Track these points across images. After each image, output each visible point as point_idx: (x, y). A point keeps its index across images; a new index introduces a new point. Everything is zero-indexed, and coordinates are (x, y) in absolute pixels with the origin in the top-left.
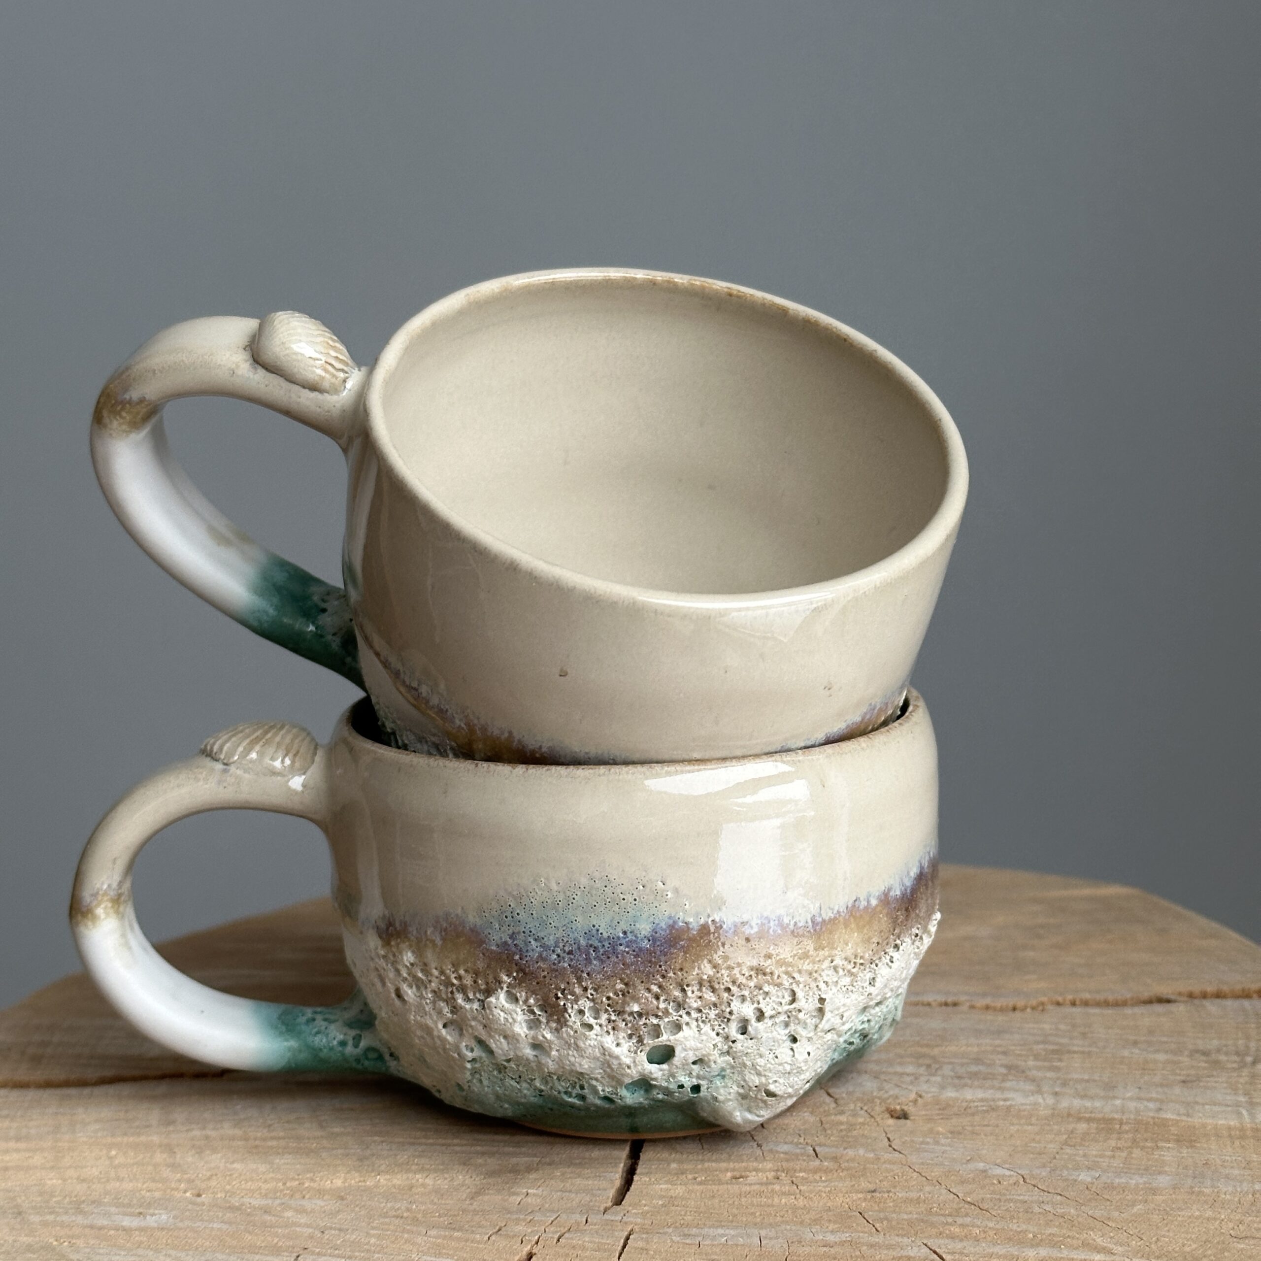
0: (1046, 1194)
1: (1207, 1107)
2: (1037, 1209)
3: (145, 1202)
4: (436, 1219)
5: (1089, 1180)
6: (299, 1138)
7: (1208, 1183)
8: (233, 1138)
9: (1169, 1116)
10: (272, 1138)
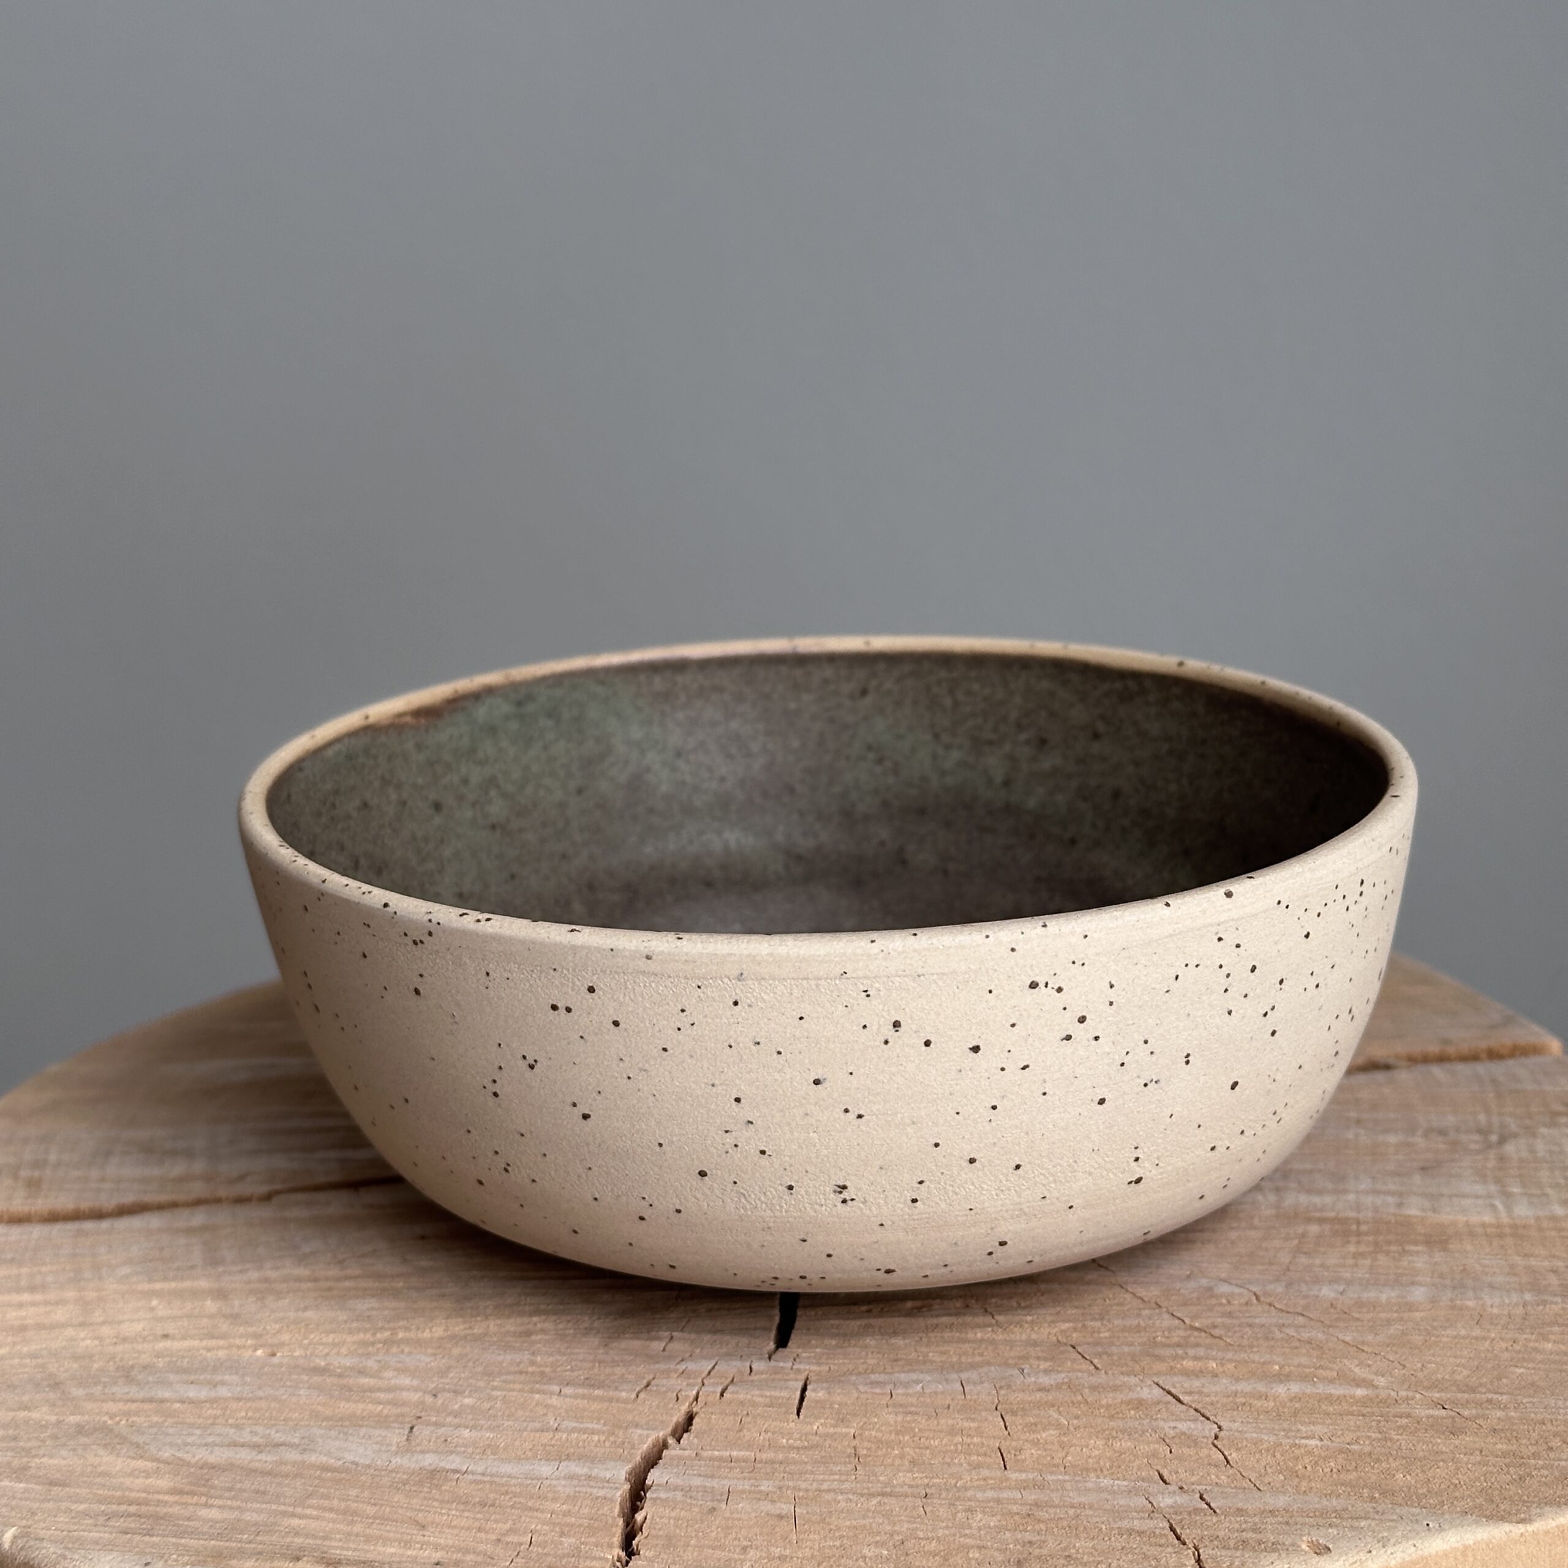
0: (1284, 1314)
1: (1455, 1199)
2: (1278, 1335)
3: (208, 1365)
4: (567, 1373)
5: (1333, 1295)
6: (379, 1276)
7: (1471, 1294)
8: (299, 1279)
9: (1413, 1212)
10: (348, 1278)
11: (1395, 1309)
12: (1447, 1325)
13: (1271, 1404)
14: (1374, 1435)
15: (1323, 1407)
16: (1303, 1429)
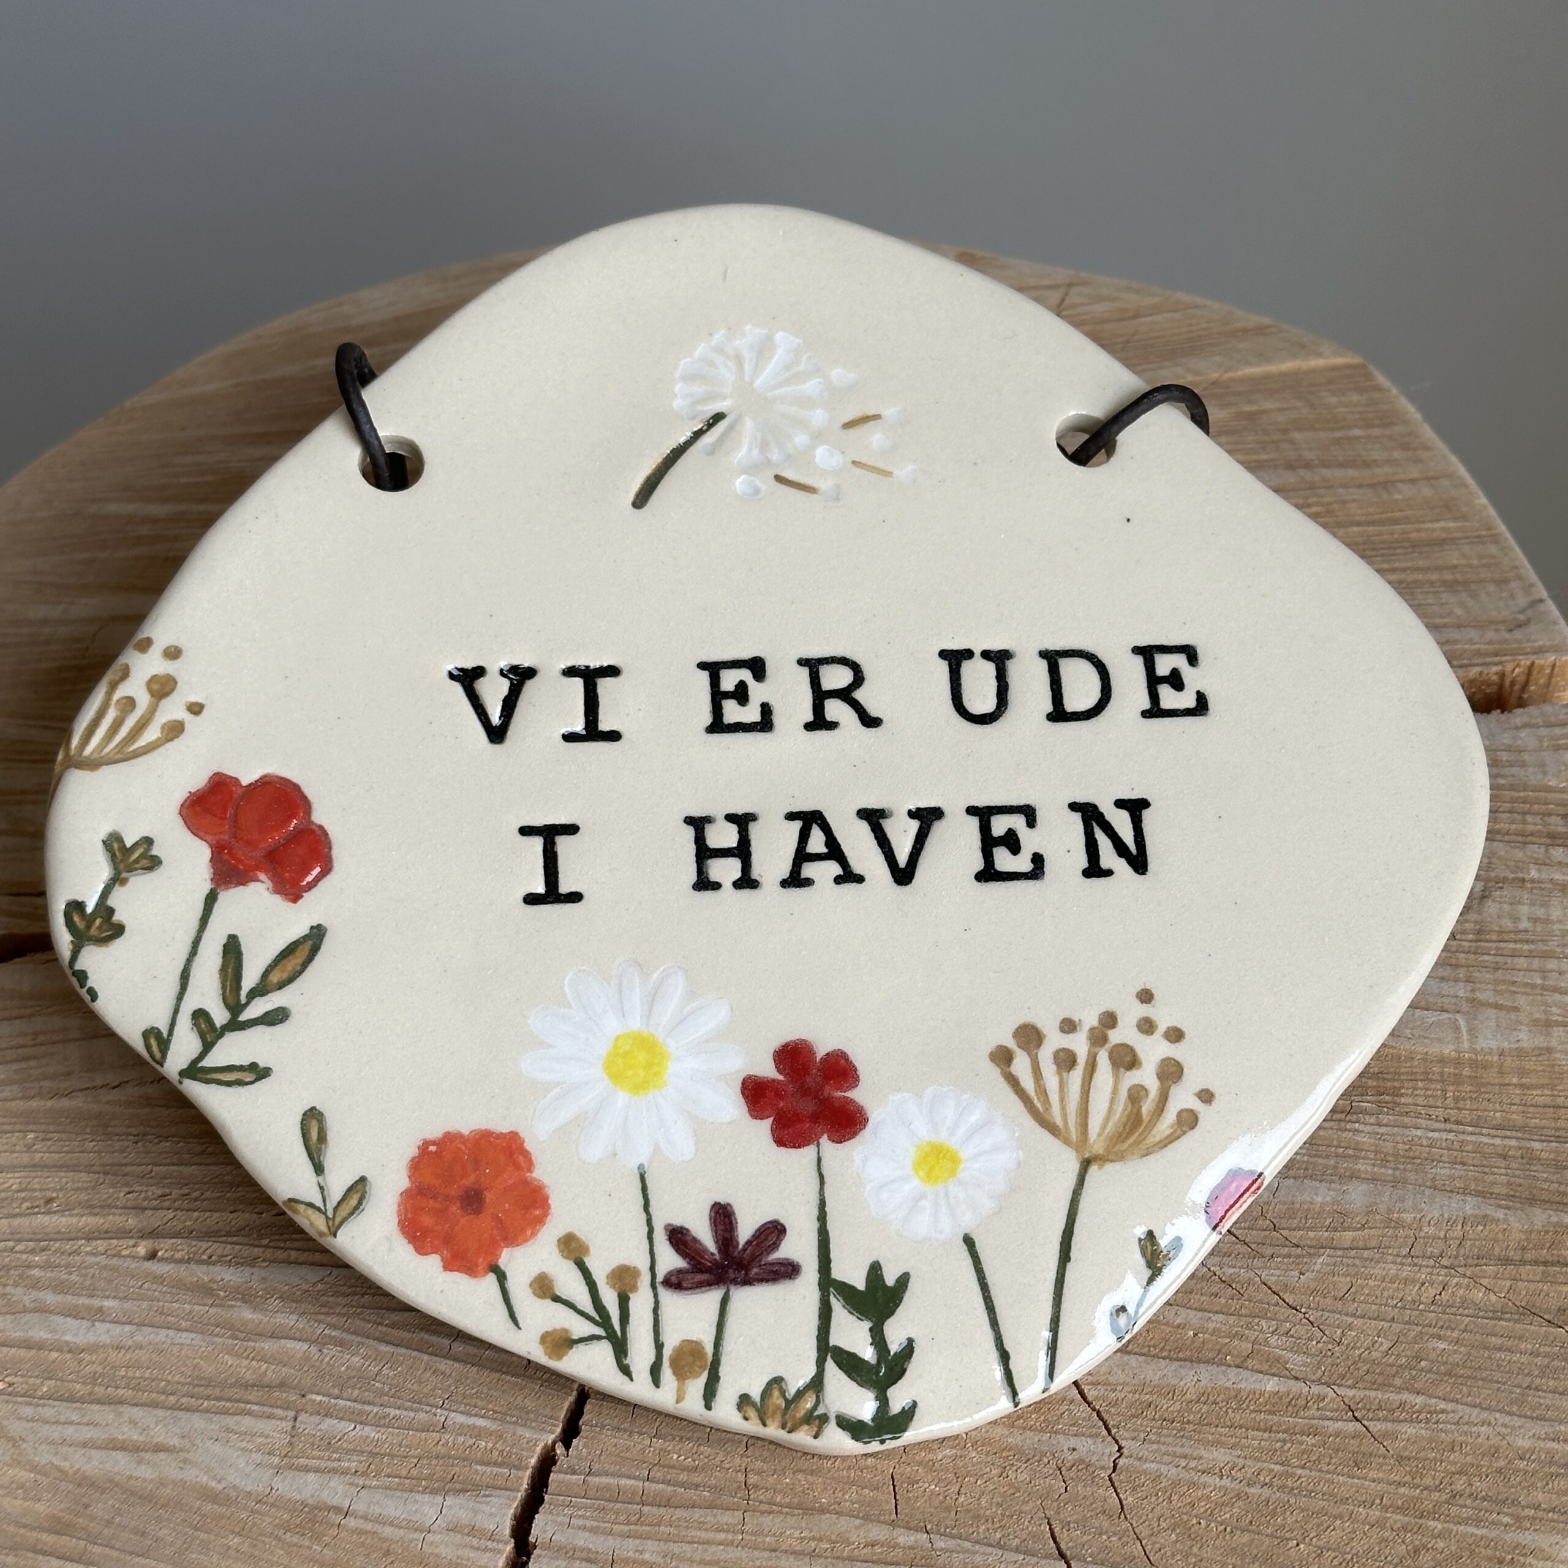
1: (1418, 1013)
11: (1327, 1223)
12: (1377, 1256)
13: (1177, 1406)
14: (1277, 1468)
15: (1231, 1414)
16: (1204, 1453)
